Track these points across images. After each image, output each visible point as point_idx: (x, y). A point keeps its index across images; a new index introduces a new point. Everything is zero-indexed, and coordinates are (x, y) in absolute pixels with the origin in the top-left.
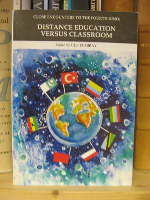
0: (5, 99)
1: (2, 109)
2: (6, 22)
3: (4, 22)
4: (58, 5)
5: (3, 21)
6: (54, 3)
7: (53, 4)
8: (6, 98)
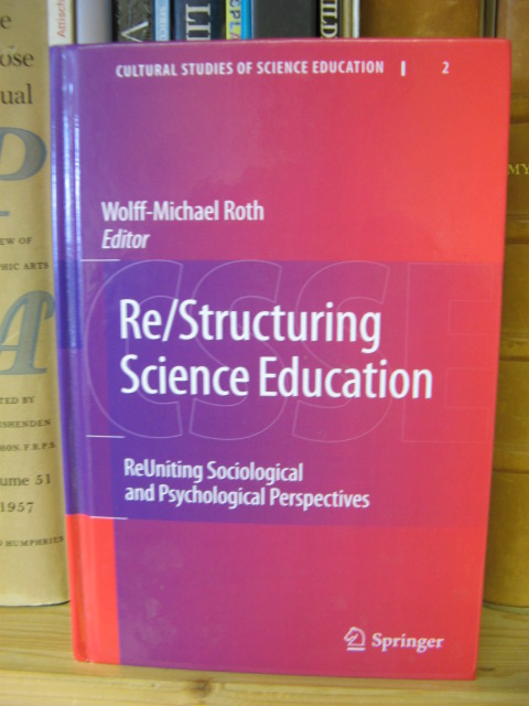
0: (31, 365)
1: (25, 400)
2: (26, 99)
3: (20, 100)
4: (207, 28)
5: (14, 97)
6: (191, 24)
7: (189, 28)
8: (37, 364)
